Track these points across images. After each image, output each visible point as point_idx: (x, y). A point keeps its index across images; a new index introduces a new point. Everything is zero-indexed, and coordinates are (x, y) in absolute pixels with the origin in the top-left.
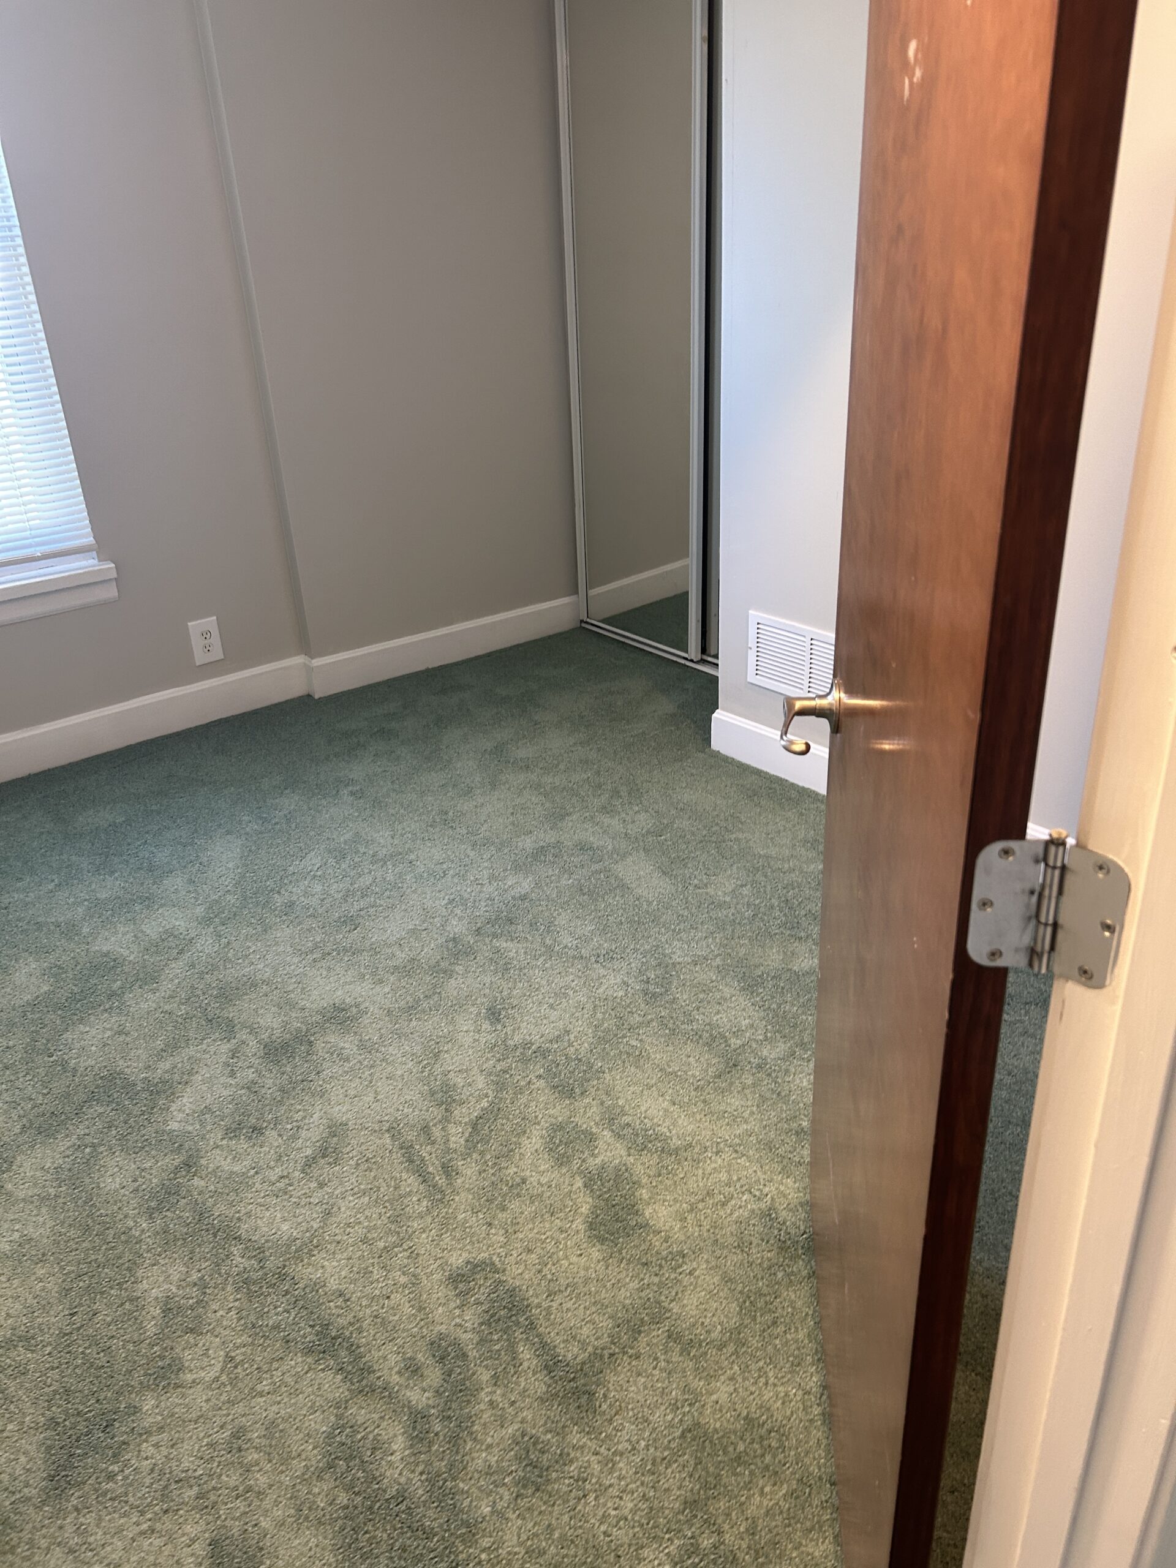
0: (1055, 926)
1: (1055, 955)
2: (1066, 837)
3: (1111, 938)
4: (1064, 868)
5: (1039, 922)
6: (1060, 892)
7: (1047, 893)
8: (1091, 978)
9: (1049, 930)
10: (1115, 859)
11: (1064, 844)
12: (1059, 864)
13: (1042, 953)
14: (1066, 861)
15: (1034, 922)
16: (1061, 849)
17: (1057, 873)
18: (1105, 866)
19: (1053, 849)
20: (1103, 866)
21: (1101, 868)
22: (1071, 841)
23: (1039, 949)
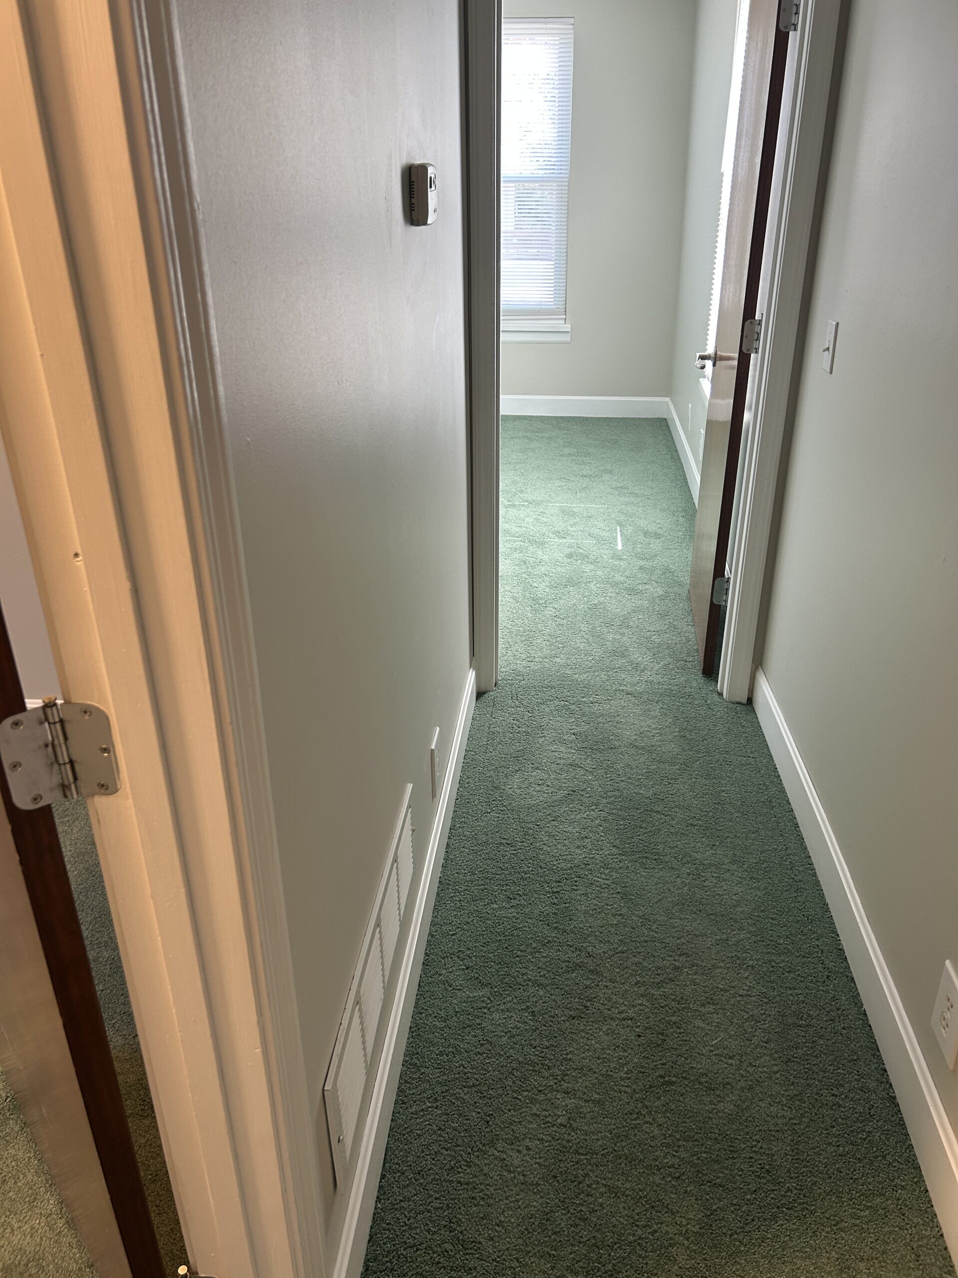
0: (71, 762)
1: (78, 783)
2: (56, 699)
3: (109, 757)
4: (61, 721)
5: (59, 765)
6: (66, 738)
7: (56, 742)
8: (107, 788)
9: (68, 767)
10: (92, 703)
11: (55, 705)
12: (57, 719)
13: (70, 785)
14: (62, 716)
15: (56, 766)
16: (54, 708)
17: (58, 726)
18: (88, 710)
19: (49, 711)
20: (87, 710)
21: (85, 712)
22: (59, 702)
23: (66, 783)
